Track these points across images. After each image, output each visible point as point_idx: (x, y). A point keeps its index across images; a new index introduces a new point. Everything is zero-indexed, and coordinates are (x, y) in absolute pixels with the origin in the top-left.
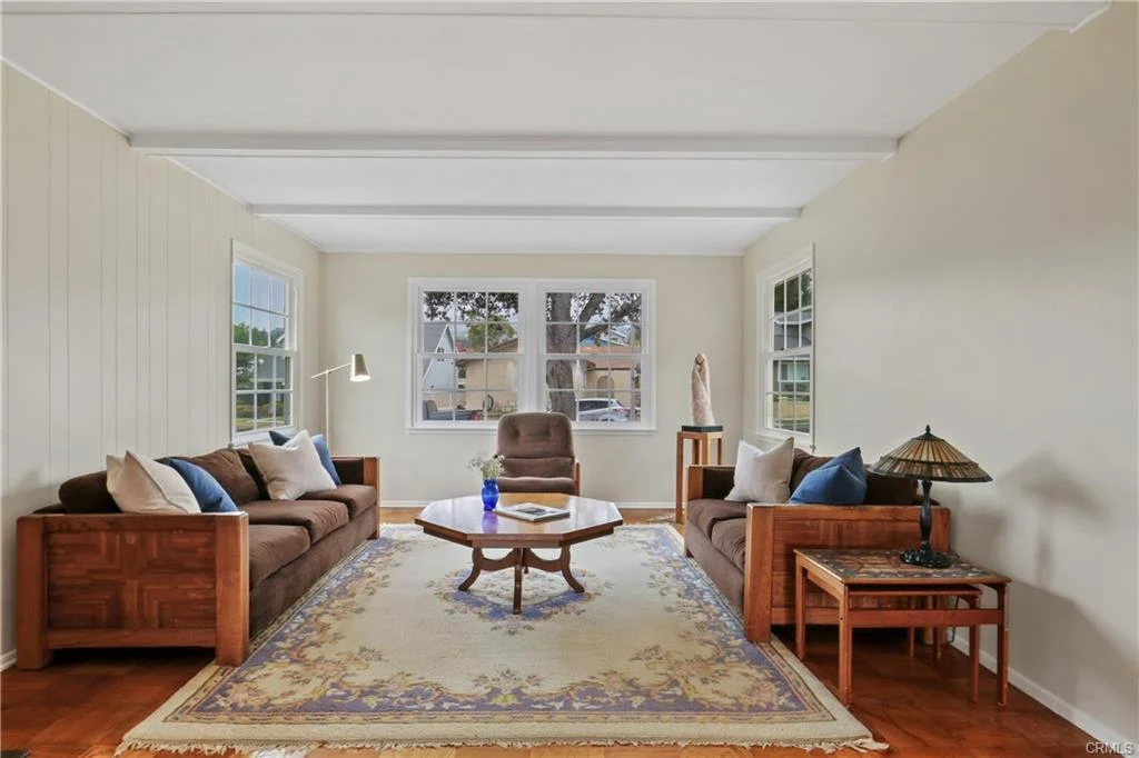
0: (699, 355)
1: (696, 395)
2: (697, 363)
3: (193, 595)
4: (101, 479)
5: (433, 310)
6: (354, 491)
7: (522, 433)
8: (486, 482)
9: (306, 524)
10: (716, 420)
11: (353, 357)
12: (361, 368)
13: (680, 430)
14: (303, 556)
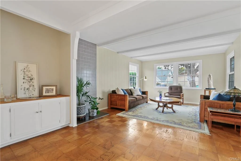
0: (210, 74)
1: (208, 82)
2: (209, 76)
3: (123, 103)
4: (115, 90)
5: (165, 68)
6: (144, 95)
7: (173, 89)
8: (160, 94)
9: (136, 98)
10: (214, 87)
11: (145, 77)
12: (146, 78)
13: (205, 89)
14: (135, 102)
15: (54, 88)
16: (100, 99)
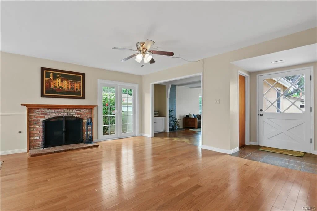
15: (158, 112)
16: (179, 120)
